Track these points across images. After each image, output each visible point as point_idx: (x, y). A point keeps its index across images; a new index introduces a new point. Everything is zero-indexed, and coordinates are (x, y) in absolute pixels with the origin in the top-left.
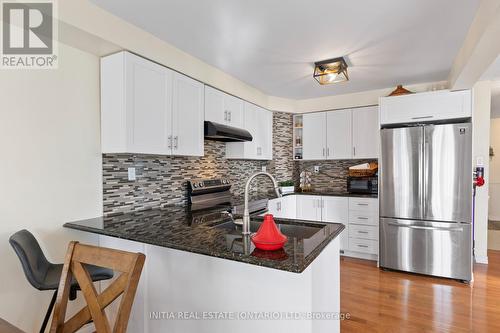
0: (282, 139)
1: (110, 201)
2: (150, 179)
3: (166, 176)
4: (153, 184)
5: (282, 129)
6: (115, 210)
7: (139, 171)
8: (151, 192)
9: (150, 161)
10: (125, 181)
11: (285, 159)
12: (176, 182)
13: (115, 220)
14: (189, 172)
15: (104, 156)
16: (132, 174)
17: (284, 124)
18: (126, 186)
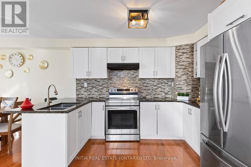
0: (180, 64)
1: (79, 93)
2: (93, 87)
3: (100, 86)
4: (94, 89)
5: (181, 57)
6: (80, 96)
7: (89, 84)
8: (93, 91)
9: (93, 81)
10: (83, 87)
11: (184, 77)
12: (105, 89)
13: (80, 99)
14: (112, 85)
15: (76, 79)
16: (85, 85)
17: (183, 53)
18: (84, 89)
